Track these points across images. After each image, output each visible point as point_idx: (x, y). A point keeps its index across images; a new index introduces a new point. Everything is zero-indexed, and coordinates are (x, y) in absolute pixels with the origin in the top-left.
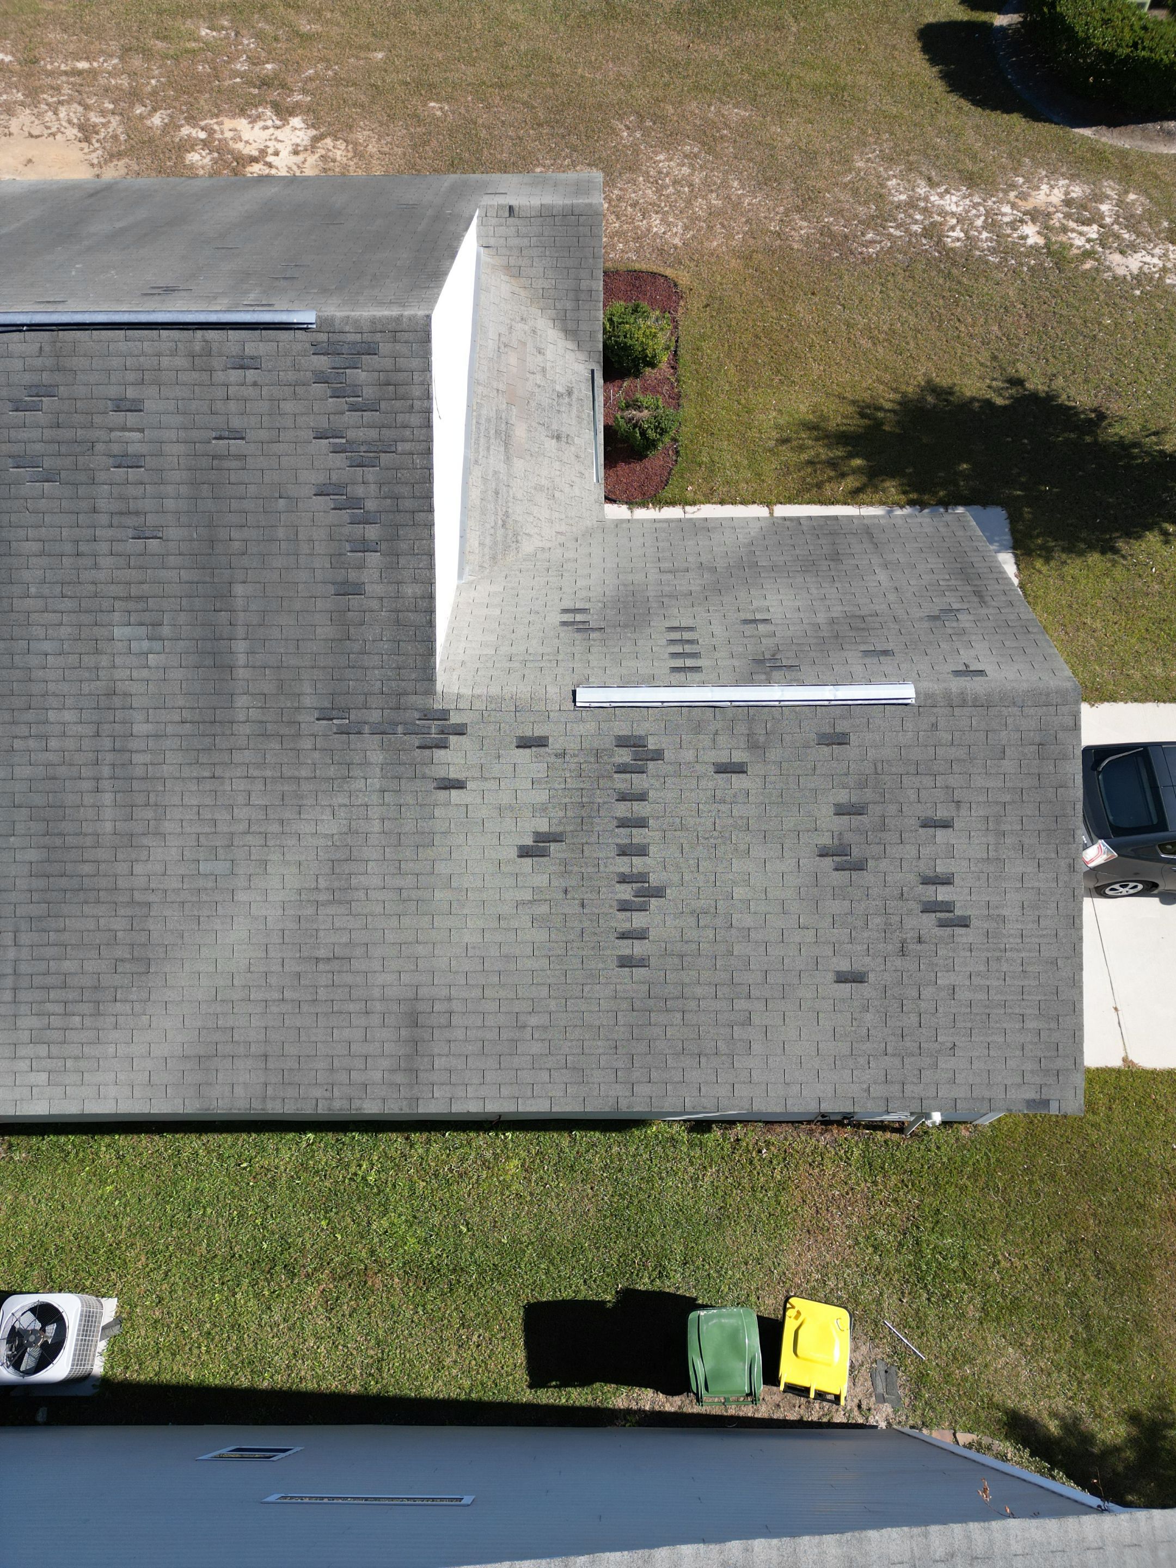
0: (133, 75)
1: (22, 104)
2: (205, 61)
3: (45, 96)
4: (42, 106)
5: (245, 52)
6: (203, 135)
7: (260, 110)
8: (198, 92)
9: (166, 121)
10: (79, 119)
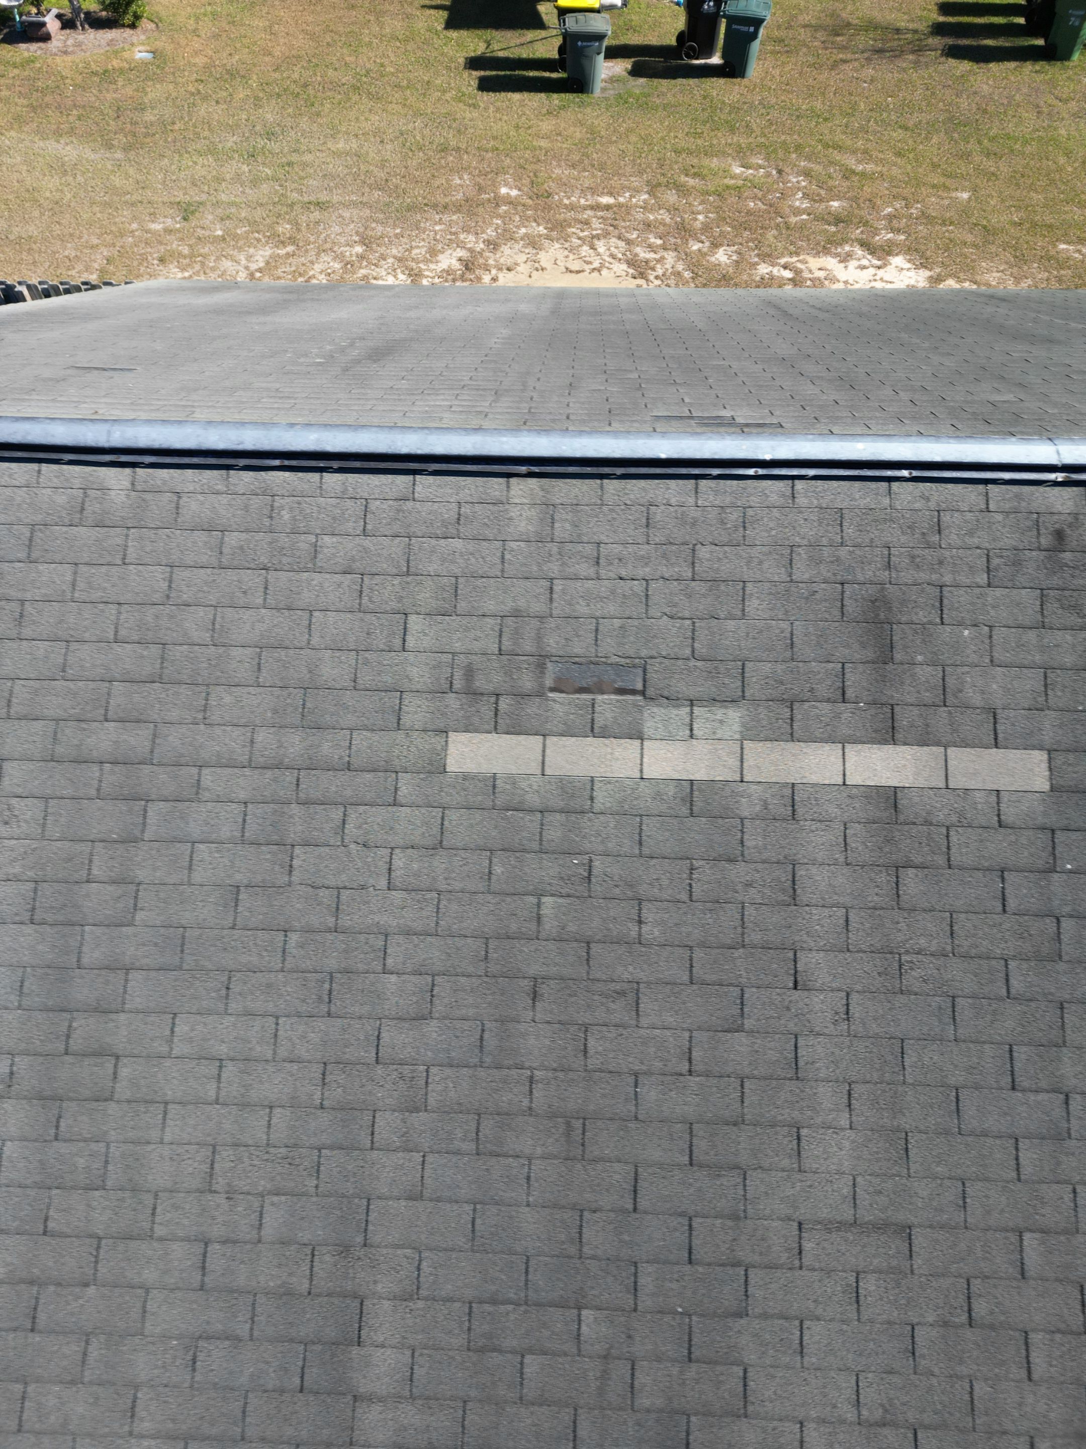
0: (673, 210)
1: (548, 237)
2: (755, 198)
3: (574, 230)
4: (574, 240)
5: (799, 189)
6: (788, 274)
7: (847, 248)
8: (762, 228)
9: (734, 258)
10: (624, 254)
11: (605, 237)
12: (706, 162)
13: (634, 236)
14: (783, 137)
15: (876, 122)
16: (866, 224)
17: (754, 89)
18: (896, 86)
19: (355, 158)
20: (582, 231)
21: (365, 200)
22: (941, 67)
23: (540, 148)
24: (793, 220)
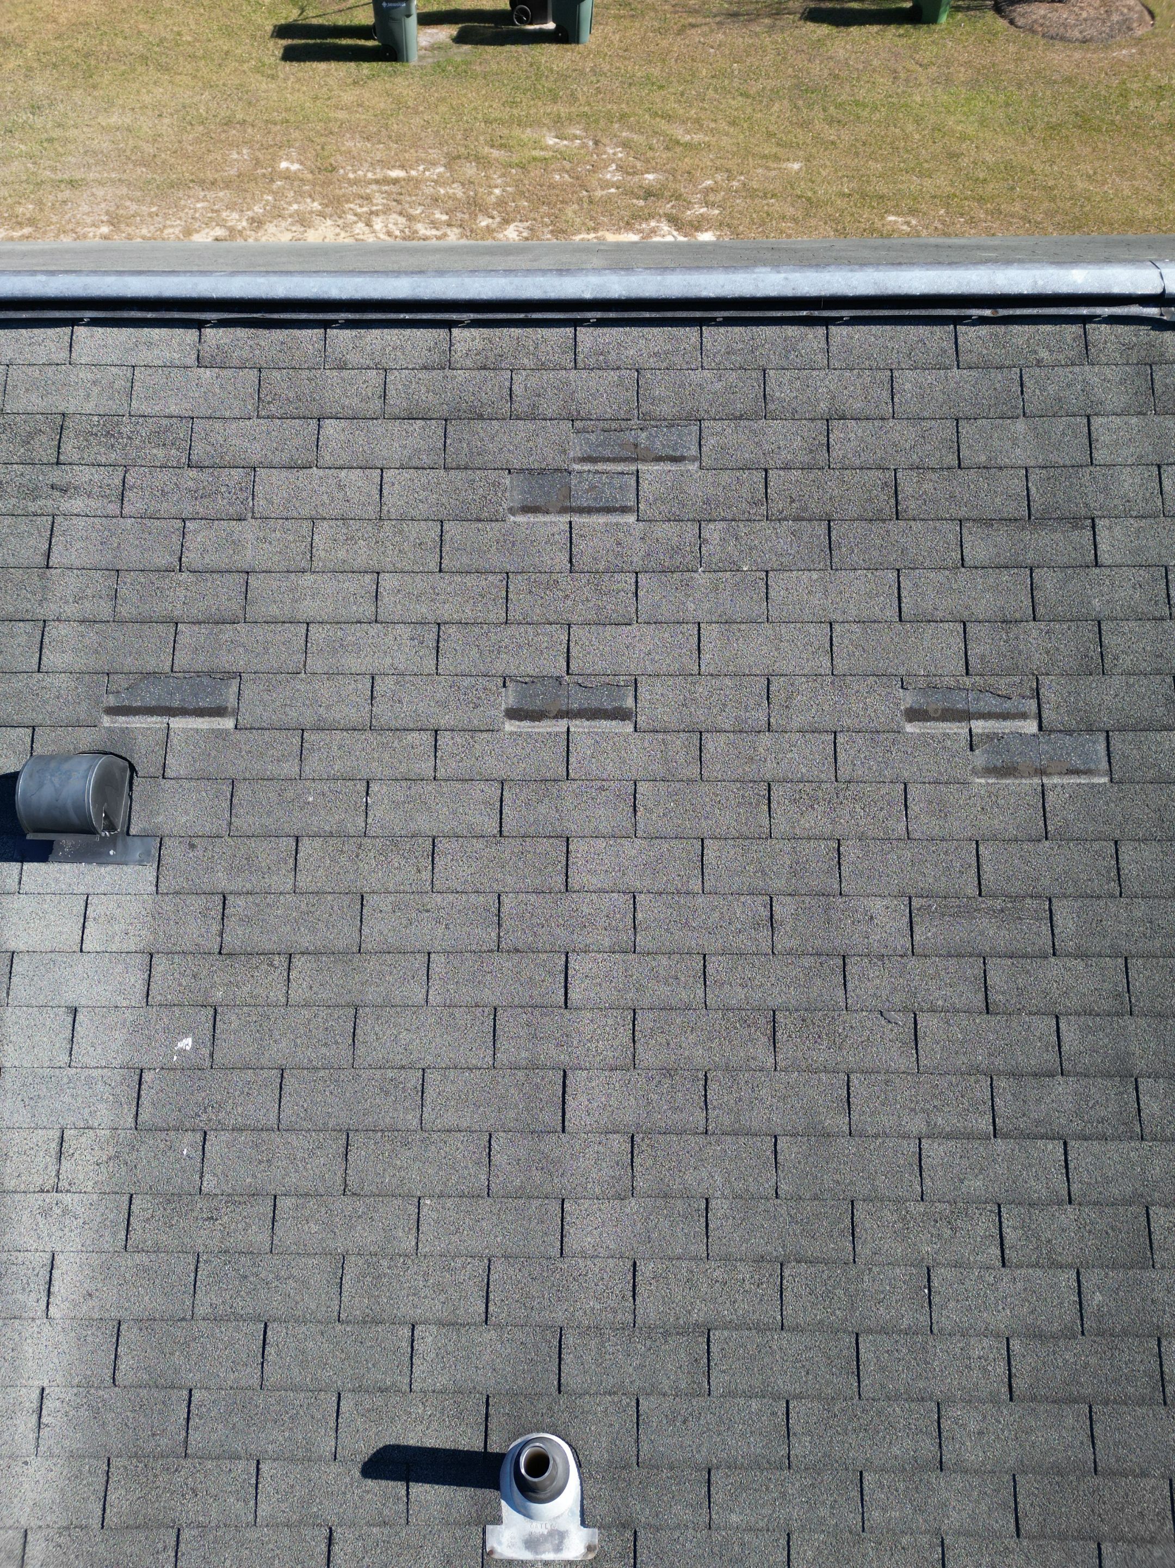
11: (385, 213)
12: (517, 132)
13: (418, 212)
14: (609, 107)
15: (716, 90)
16: (679, 197)
17: (589, 54)
18: (745, 51)
19: (125, 133)
20: (361, 206)
21: (125, 177)
22: (797, 32)
23: (336, 120)
24: (599, 193)
